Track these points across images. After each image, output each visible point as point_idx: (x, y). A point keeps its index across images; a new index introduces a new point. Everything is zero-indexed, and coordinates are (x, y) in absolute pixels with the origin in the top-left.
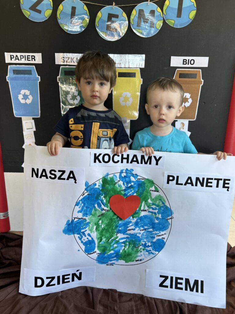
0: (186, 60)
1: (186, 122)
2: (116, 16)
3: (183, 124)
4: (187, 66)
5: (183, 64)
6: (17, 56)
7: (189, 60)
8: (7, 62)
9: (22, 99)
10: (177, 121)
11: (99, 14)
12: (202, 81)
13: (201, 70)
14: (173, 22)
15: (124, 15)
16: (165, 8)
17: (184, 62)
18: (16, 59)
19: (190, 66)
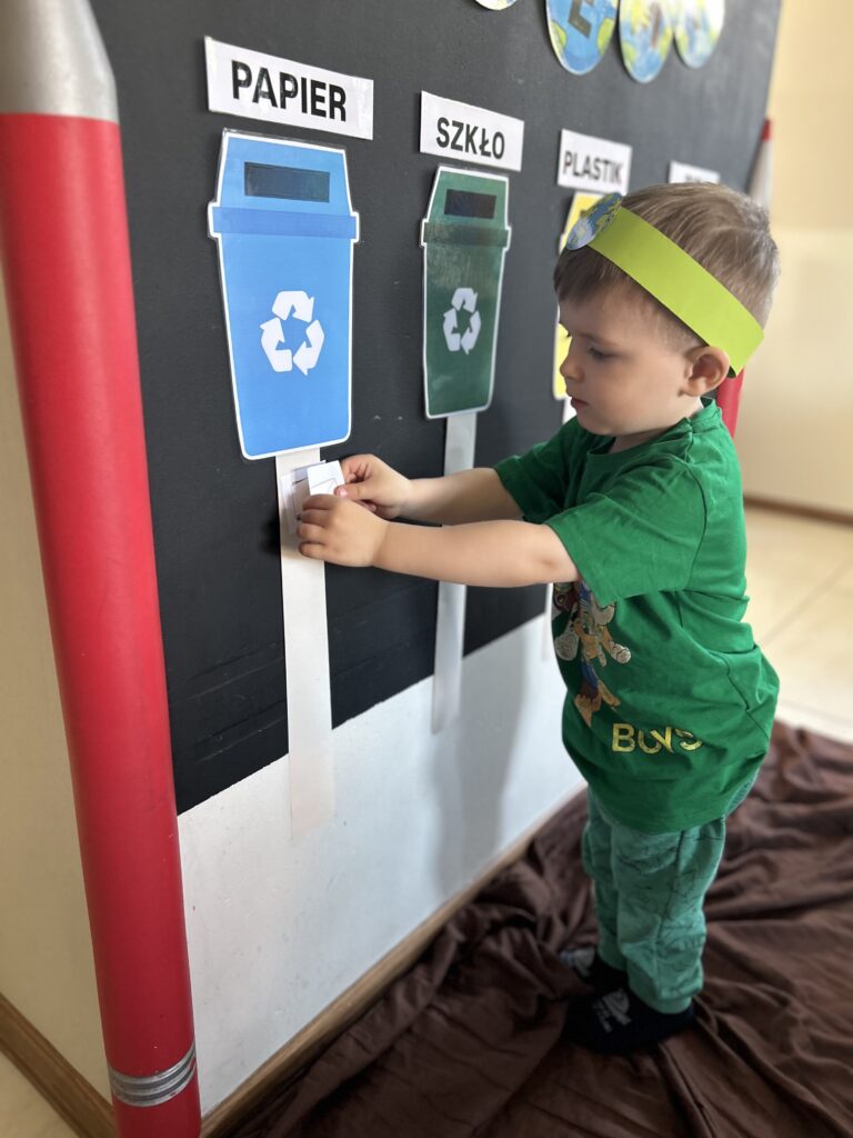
6: (263, 73)
8: (211, 103)
9: (280, 346)
18: (259, 93)
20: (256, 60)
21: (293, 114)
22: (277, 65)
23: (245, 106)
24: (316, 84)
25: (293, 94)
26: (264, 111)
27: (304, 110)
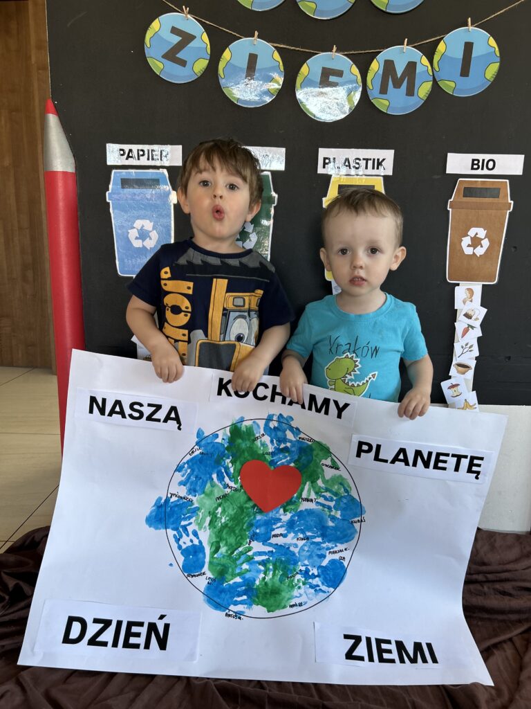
0: (478, 161)
1: (477, 288)
2: (339, 73)
3: (471, 291)
4: (479, 172)
5: (472, 168)
6: (130, 151)
7: (483, 160)
8: (109, 163)
9: (137, 238)
10: (458, 285)
11: (304, 69)
12: (511, 203)
13: (507, 181)
14: (453, 85)
15: (355, 70)
16: (436, 58)
17: (473, 164)
18: (128, 157)
19: (486, 172)
20: (127, 147)
21: (144, 161)
22: (135, 148)
23: (123, 161)
24: (152, 150)
25: (143, 155)
26: (131, 162)
27: (148, 159)
